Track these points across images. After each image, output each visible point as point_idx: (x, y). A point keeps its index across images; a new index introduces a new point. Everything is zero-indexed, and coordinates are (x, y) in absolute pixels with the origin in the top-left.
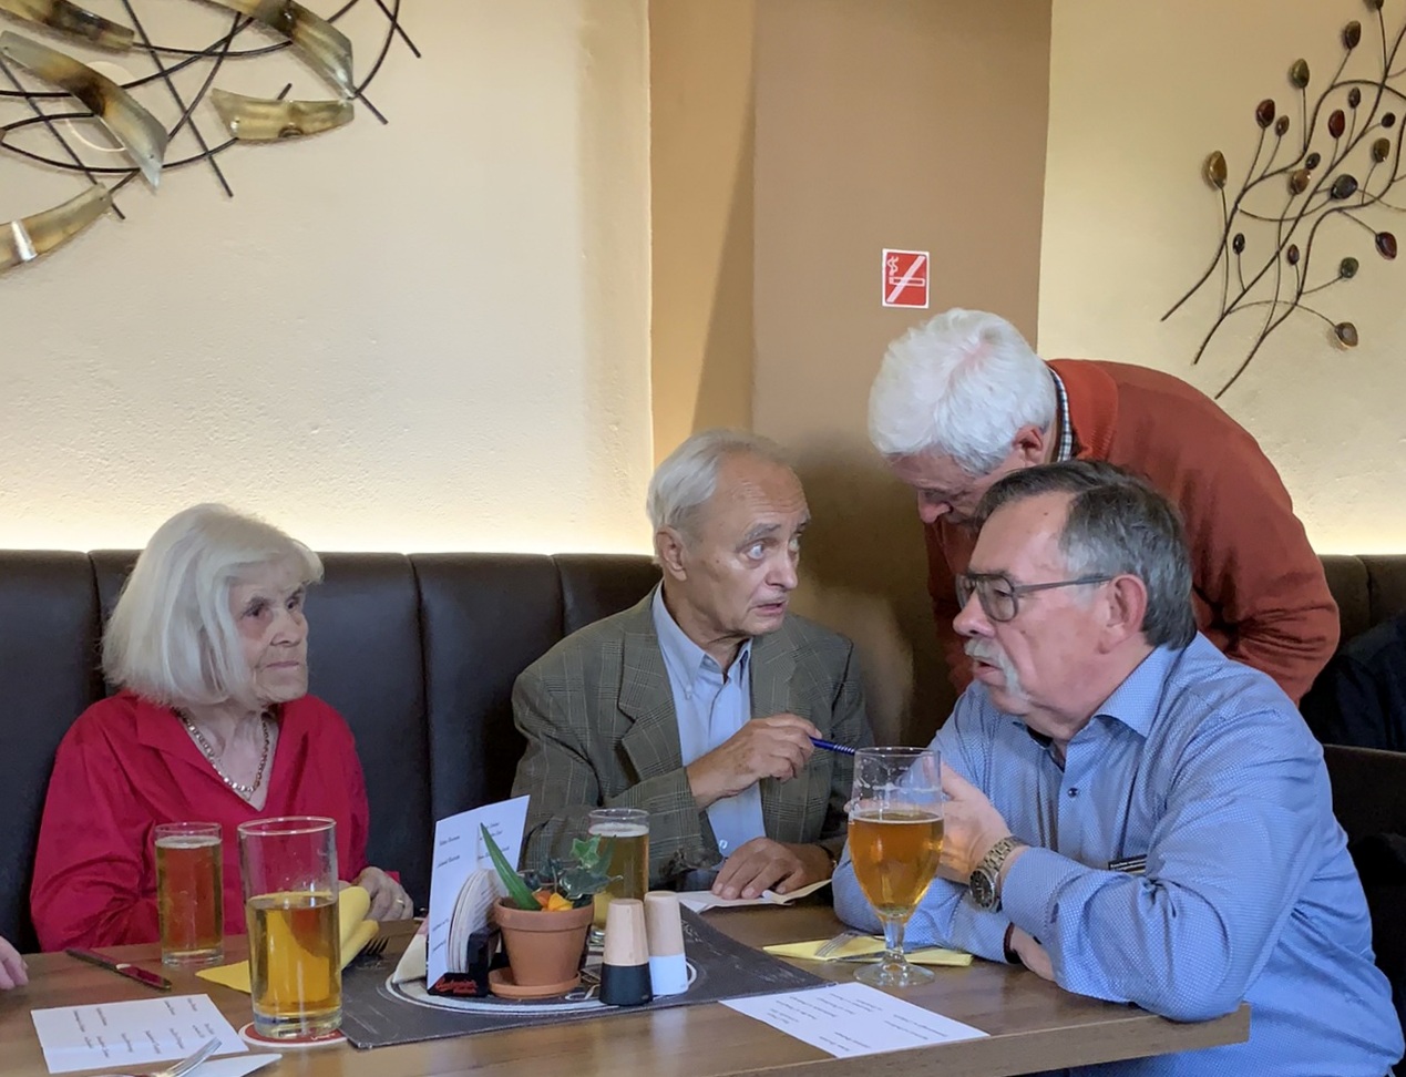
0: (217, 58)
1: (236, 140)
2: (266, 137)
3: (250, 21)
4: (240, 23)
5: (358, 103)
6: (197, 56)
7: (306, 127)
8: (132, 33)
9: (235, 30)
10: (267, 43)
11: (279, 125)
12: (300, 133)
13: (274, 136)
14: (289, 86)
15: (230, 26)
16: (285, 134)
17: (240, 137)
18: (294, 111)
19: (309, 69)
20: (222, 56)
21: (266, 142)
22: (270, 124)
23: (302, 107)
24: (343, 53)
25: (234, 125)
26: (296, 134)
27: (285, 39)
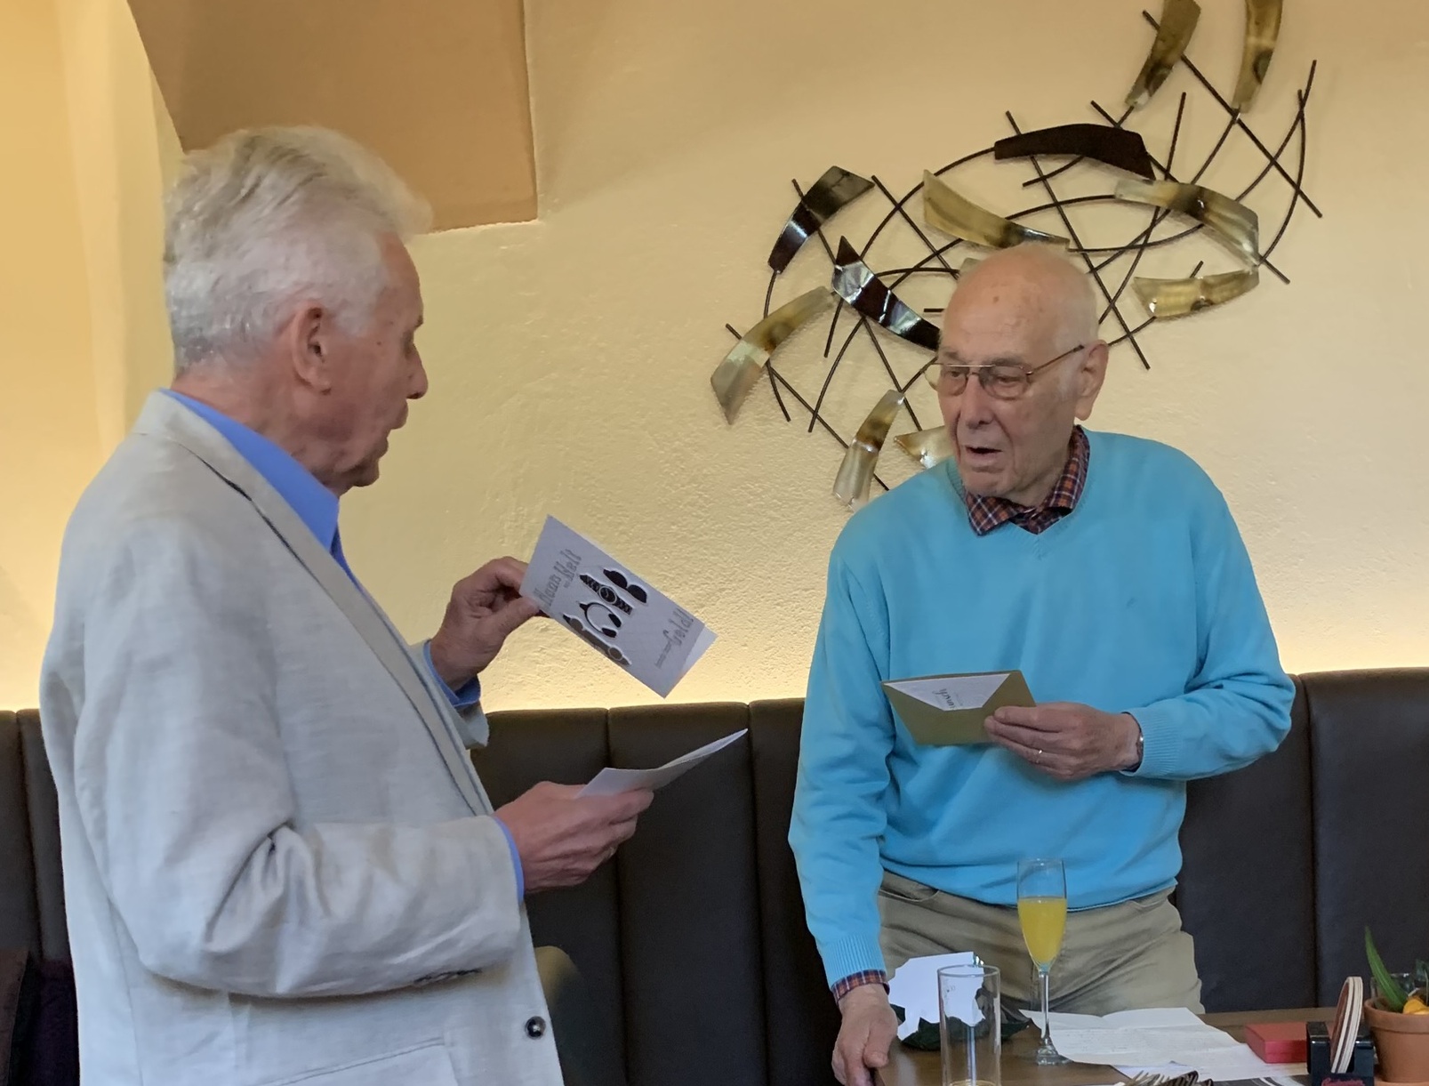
0: (1139, 250)
1: (1154, 318)
2: (1178, 312)
3: (1167, 212)
4: (1159, 216)
5: (1263, 268)
6: (1121, 251)
7: (1215, 297)
8: (1067, 241)
9: (1154, 223)
10: (1183, 228)
11: (1192, 299)
12: (1210, 304)
13: (1186, 310)
14: (1201, 263)
15: (1150, 220)
16: (1197, 307)
17: (1157, 316)
18: (1206, 286)
19: (1219, 245)
20: (1142, 248)
21: (1178, 316)
22: (1182, 300)
23: (1211, 281)
24: (1249, 226)
25: (1152, 307)
26: (1205, 306)
27: (1197, 222)
